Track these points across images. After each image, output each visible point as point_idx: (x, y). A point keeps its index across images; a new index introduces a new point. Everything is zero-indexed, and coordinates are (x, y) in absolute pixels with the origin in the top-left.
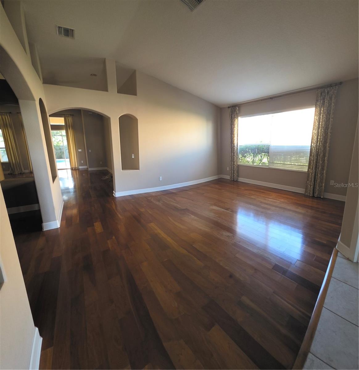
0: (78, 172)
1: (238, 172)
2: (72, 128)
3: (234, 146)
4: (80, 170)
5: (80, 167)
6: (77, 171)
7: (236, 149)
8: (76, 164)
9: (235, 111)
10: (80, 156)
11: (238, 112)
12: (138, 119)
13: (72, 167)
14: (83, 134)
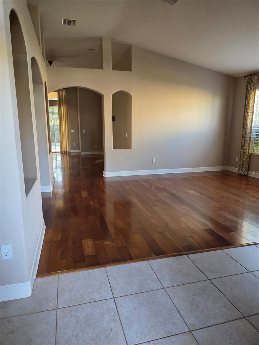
0: (69, 157)
1: (249, 163)
2: (66, 105)
3: (246, 128)
4: (71, 154)
5: (72, 151)
6: (68, 155)
7: (248, 132)
8: (67, 148)
9: (252, 80)
10: (73, 138)
11: (256, 83)
12: (132, 96)
13: (62, 150)
14: (78, 111)
